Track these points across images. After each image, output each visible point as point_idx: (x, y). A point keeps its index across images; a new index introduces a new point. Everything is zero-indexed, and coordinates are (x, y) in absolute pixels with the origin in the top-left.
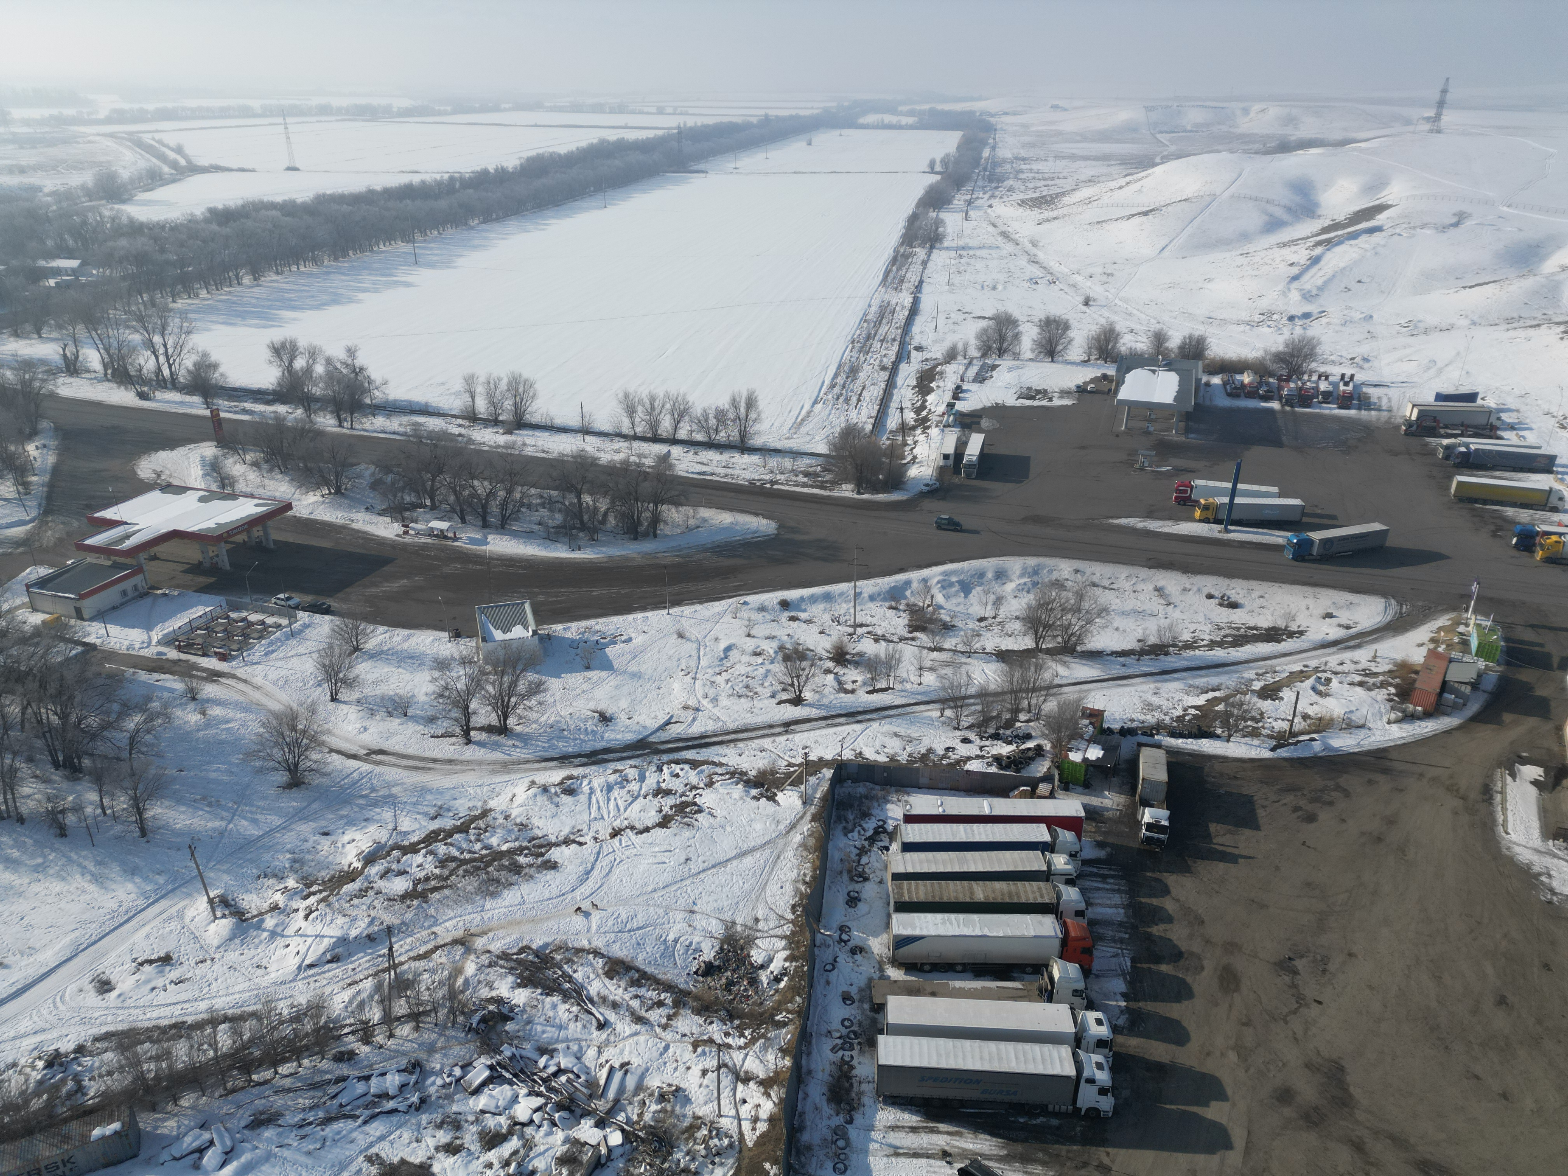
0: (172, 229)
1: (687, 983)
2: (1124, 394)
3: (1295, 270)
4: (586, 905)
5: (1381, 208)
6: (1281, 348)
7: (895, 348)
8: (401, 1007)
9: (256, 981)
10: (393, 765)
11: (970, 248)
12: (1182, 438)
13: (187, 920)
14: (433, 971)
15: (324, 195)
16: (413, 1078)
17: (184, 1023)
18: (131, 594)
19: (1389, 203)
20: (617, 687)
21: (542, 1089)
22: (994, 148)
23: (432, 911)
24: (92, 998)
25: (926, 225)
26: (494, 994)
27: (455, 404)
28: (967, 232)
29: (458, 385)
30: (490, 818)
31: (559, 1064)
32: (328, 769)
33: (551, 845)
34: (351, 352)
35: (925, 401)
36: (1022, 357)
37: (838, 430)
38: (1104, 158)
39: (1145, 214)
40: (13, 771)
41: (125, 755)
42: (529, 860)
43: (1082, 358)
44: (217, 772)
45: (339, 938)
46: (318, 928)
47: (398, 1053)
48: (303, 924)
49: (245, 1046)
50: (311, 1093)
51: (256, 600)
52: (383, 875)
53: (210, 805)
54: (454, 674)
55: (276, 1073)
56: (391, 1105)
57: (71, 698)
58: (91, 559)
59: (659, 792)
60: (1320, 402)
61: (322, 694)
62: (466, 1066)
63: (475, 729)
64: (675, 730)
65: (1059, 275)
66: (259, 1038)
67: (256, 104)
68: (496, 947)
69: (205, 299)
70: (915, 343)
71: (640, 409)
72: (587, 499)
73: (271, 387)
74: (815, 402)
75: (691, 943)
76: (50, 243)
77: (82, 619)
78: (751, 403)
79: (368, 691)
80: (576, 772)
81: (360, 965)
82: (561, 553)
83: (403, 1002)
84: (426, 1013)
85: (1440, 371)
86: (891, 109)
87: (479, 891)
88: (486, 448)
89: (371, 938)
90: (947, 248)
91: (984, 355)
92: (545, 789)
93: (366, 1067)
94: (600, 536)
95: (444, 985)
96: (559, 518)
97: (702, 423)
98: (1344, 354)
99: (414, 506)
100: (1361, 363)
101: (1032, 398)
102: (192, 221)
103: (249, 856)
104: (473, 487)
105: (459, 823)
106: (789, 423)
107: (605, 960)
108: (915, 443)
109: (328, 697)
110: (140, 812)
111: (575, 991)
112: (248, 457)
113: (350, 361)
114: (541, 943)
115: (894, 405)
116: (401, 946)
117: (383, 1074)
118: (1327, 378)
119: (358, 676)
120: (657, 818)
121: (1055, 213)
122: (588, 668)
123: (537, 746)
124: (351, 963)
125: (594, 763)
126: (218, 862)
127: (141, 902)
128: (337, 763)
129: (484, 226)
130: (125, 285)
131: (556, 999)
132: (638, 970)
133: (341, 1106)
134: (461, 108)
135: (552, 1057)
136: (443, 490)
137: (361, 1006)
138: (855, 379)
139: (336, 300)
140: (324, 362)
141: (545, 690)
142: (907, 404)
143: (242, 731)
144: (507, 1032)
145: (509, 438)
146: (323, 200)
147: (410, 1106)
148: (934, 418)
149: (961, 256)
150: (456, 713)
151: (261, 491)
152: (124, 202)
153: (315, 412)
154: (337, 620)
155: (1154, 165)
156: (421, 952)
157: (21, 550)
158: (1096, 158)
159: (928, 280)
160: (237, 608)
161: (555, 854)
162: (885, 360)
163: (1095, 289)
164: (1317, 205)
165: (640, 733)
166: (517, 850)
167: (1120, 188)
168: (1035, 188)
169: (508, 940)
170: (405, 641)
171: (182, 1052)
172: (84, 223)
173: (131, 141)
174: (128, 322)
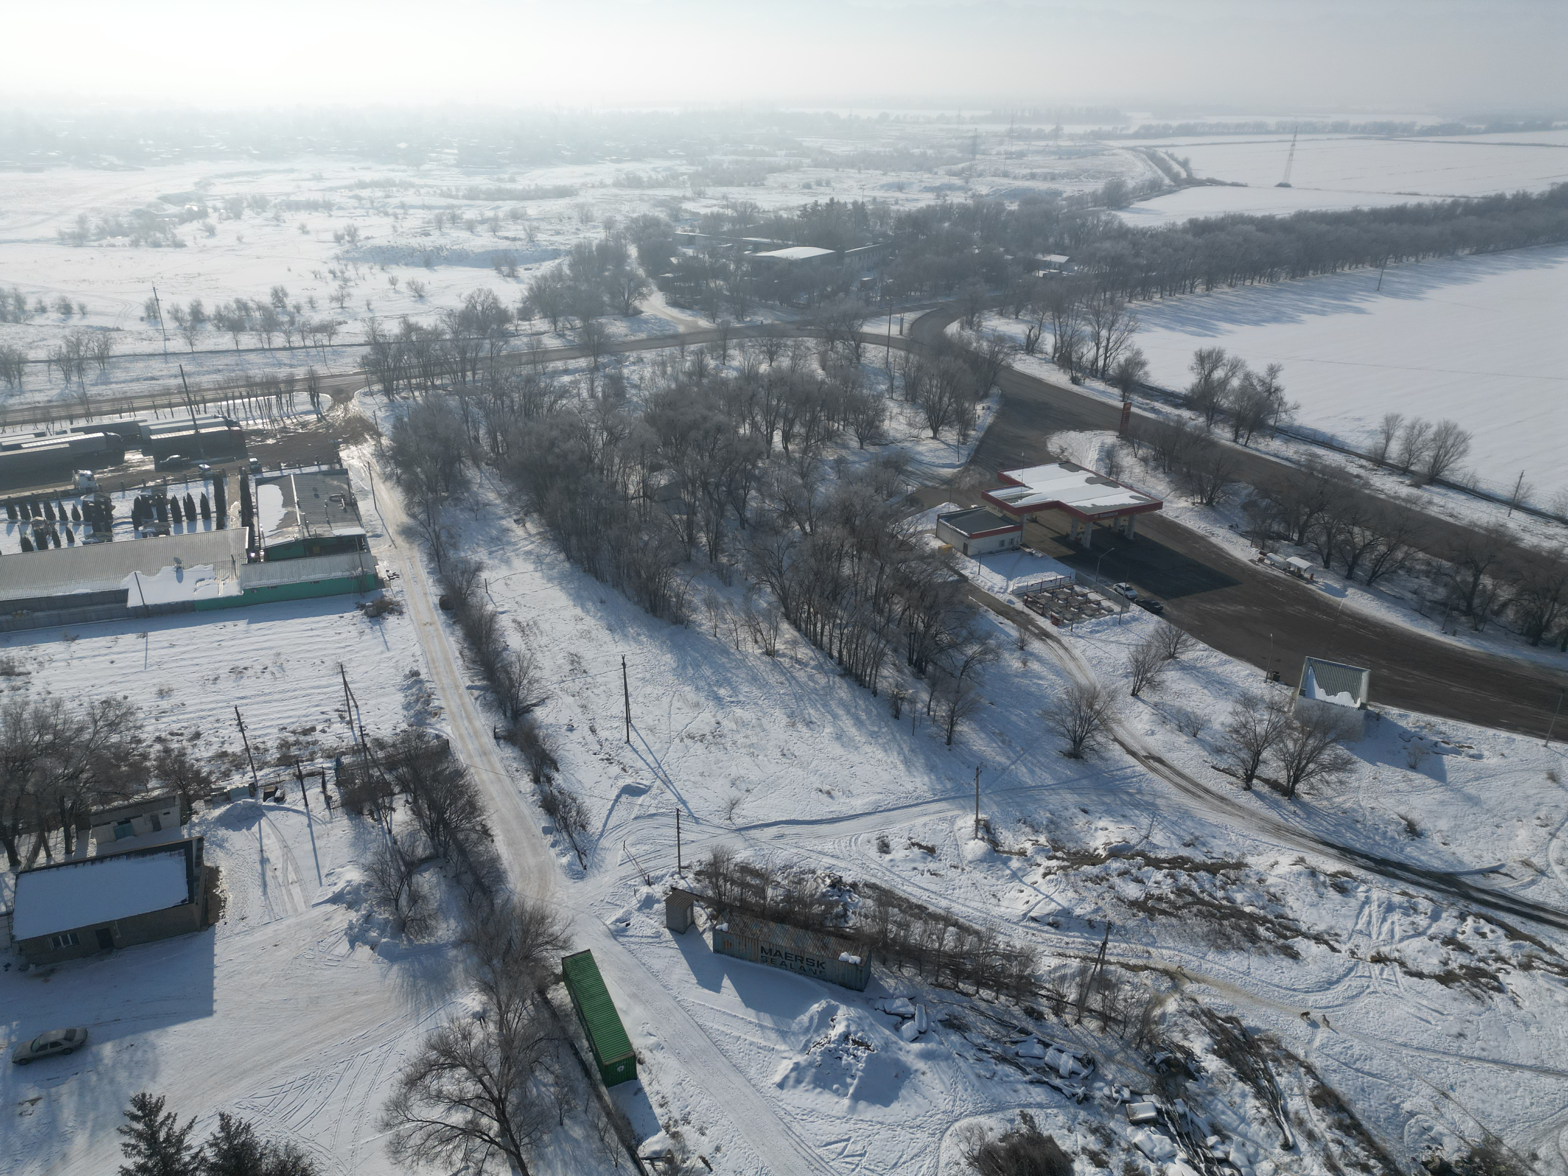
0: (1152, 236)
1: (1409, 1167)
4: (1316, 1015)
8: (1095, 1001)
9: (989, 906)
10: (1166, 778)
13: (956, 828)
14: (1135, 987)
15: (1306, 213)
16: (1084, 1072)
17: (926, 909)
18: (1007, 545)
20: (1442, 803)
21: (1202, 1166)
23: (1154, 931)
24: (873, 851)
26: (1186, 1044)
27: (1365, 443)
29: (1376, 423)
30: (1243, 873)
31: (1227, 1154)
32: (1107, 755)
33: (1298, 933)
34: (1273, 371)
40: (883, 654)
41: (958, 673)
42: (1270, 935)
44: (1017, 717)
45: (1064, 909)
46: (1050, 890)
47: (1077, 1040)
48: (1040, 880)
49: (962, 955)
50: (997, 1027)
51: (1101, 582)
52: (1122, 874)
53: (1003, 742)
54: (1257, 716)
55: (977, 992)
56: (1058, 1082)
57: (937, 613)
58: (989, 508)
59: (1450, 941)
61: (1126, 685)
62: (1136, 1094)
63: (1259, 778)
64: (1500, 883)
66: (975, 955)
67: (1271, 121)
68: (1205, 1001)
69: (1156, 303)
72: (1487, 581)
73: (1184, 392)
75: (1430, 1129)
76: (1051, 240)
77: (966, 554)
79: (1168, 699)
80: (1355, 872)
81: (1073, 942)
82: (1430, 631)
83: (1099, 997)
84: (1114, 1020)
87: (1205, 937)
88: (1382, 496)
89: (1091, 925)
92: (1313, 873)
93: (1048, 1035)
94: (1487, 628)
95: (1141, 1006)
96: (1441, 593)
99: (1279, 537)
102: (1172, 230)
103: (1018, 800)
104: (1351, 533)
105: (1209, 862)
107: (1317, 1083)
109: (1130, 690)
110: (952, 724)
111: (1272, 1093)
112: (1140, 452)
113: (1268, 380)
114: (1252, 1024)
116: (1115, 947)
117: (1061, 1051)
119: (1163, 682)
120: (1438, 970)
122: (1413, 767)
123: (1321, 825)
124: (1067, 936)
125: (1381, 873)
126: (993, 793)
127: (929, 796)
128: (1117, 753)
129: (1475, 258)
130: (1095, 282)
131: (1248, 1088)
132: (1352, 1117)
133: (1017, 1054)
134: (1498, 125)
135: (1223, 1143)
136: (1317, 529)
137: (1063, 978)
139: (1277, 318)
140: (1242, 376)
141: (1351, 771)
143: (1049, 691)
144: (1186, 1088)
145: (1414, 491)
146: (1303, 218)
147: (1074, 1095)
150: (1245, 755)
151: (1140, 486)
152: (1121, 208)
153: (1216, 423)
154: (1164, 624)
156: (1130, 963)
157: (944, 487)
160: (1082, 584)
161: (1300, 944)
165: (1452, 865)
166: (1261, 918)
169: (1218, 1001)
170: (1221, 665)
171: (917, 931)
172: (1083, 225)
173: (1147, 154)
174: (1087, 313)
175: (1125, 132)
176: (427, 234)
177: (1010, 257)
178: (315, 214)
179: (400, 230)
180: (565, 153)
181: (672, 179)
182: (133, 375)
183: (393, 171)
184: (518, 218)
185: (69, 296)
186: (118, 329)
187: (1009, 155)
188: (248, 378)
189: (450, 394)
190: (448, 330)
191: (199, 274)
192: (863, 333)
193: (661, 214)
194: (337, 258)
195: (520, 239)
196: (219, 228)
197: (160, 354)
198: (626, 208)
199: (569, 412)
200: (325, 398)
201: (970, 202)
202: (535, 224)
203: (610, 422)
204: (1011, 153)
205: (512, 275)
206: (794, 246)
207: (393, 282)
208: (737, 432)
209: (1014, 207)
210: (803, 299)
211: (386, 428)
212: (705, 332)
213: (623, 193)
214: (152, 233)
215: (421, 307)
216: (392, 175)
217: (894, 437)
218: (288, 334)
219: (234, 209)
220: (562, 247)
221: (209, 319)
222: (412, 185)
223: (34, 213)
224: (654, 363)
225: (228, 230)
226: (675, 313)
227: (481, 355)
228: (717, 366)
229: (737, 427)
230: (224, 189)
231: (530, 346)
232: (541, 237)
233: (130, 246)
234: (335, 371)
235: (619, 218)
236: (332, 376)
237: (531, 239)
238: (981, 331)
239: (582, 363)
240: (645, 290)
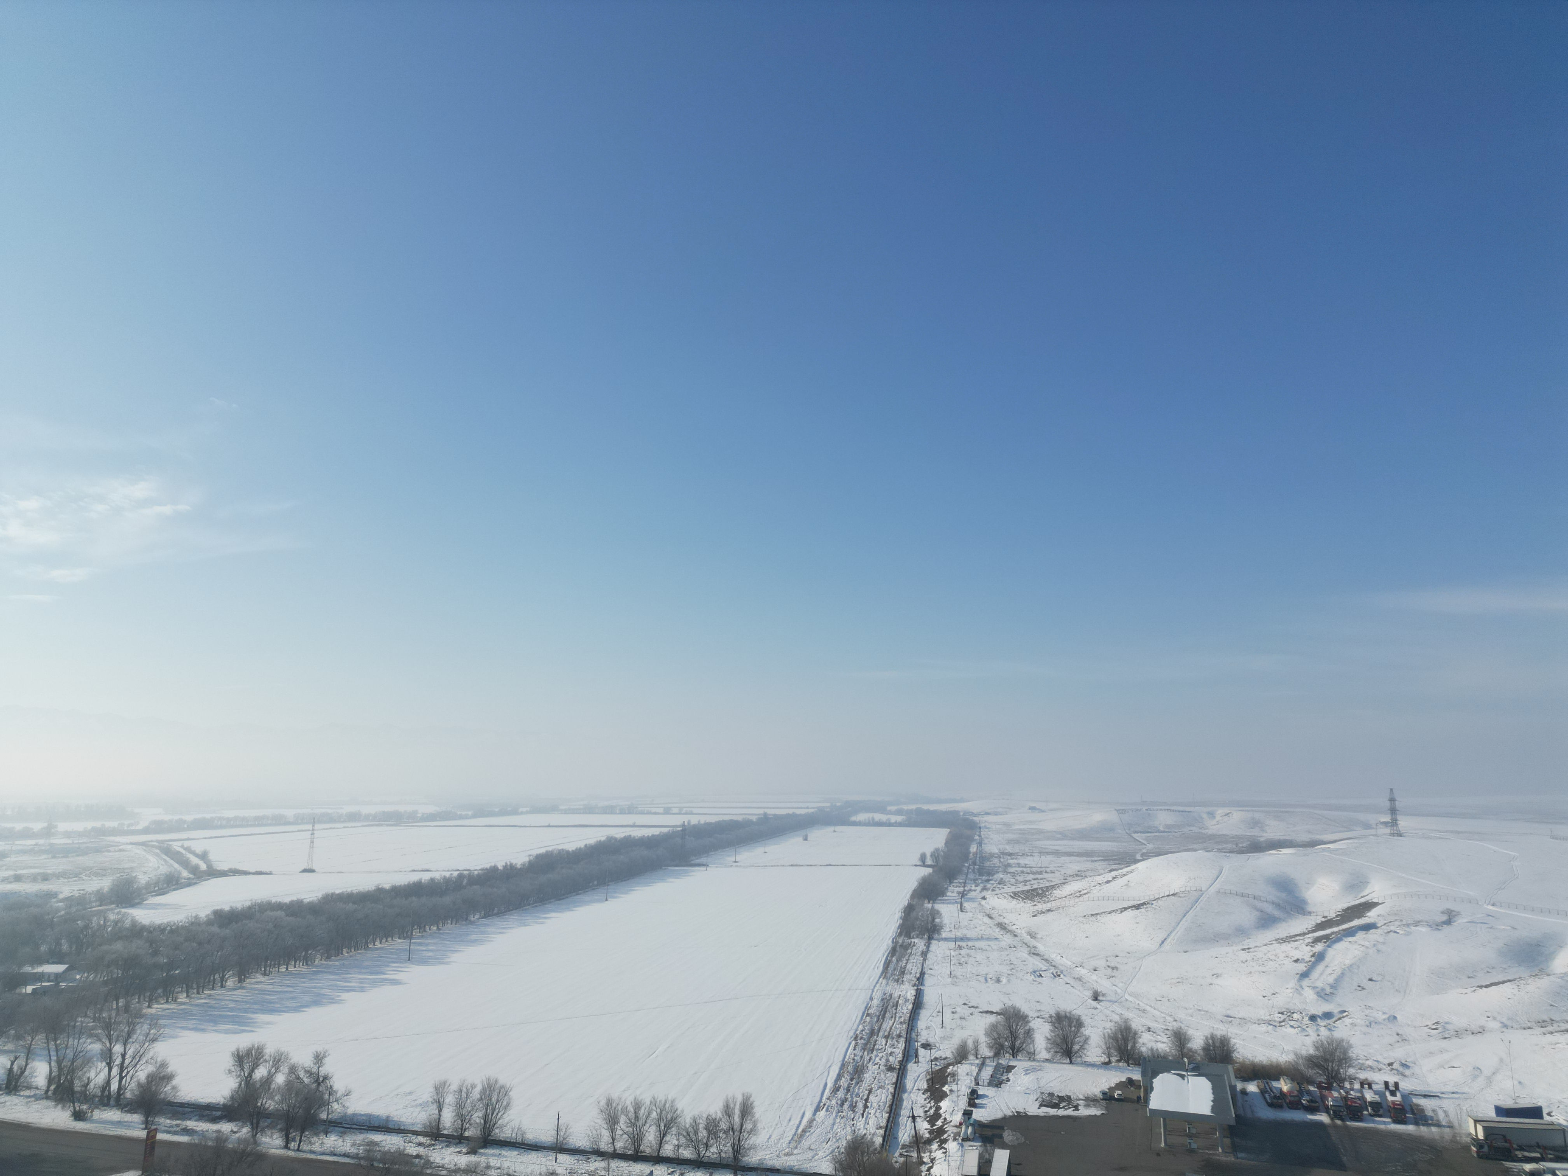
0: (172, 931)
2: (1156, 1102)
3: (1302, 967)
5: (1369, 906)
6: (1312, 1051)
7: (901, 1045)
11: (969, 939)
12: (1231, 1158)
15: (333, 894)
19: (1375, 901)
22: (980, 844)
25: (922, 916)
27: (419, 1118)
28: (964, 923)
29: (427, 1094)
34: (319, 1058)
35: (938, 1108)
36: (1037, 1057)
37: (844, 1143)
38: (1087, 854)
39: (1138, 907)
43: (1102, 1060)
60: (1370, 1115)
65: (1062, 968)
67: (290, 813)
69: (182, 1004)
70: (922, 1039)
71: (623, 1119)
73: (222, 1101)
74: (818, 1109)
76: (44, 948)
78: (746, 1110)
85: (1489, 1080)
86: (882, 809)
90: (946, 939)
91: (997, 1055)
97: (690, 1136)
98: (1380, 1058)
100: (1401, 1069)
101: (1056, 1106)
102: (195, 922)
106: (789, 1135)
108: (933, 1160)
113: (314, 1070)
115: (905, 1112)
118: (1370, 1087)
121: (1048, 906)
130: (104, 990)
138: (860, 1081)
139: (317, 1001)
140: (286, 1070)
142: (919, 1112)
145: (472, 1158)
146: (330, 899)
148: (951, 1130)
149: (960, 947)
152: (133, 906)
153: (262, 1131)
155: (1136, 861)
158: (1080, 855)
159: (930, 972)
162: (891, 1059)
163: (1104, 985)
164: (1304, 902)
167: (1108, 882)
168: (1025, 881)
172: (86, 927)
173: (160, 848)
174: (93, 1030)
175: (133, 828)
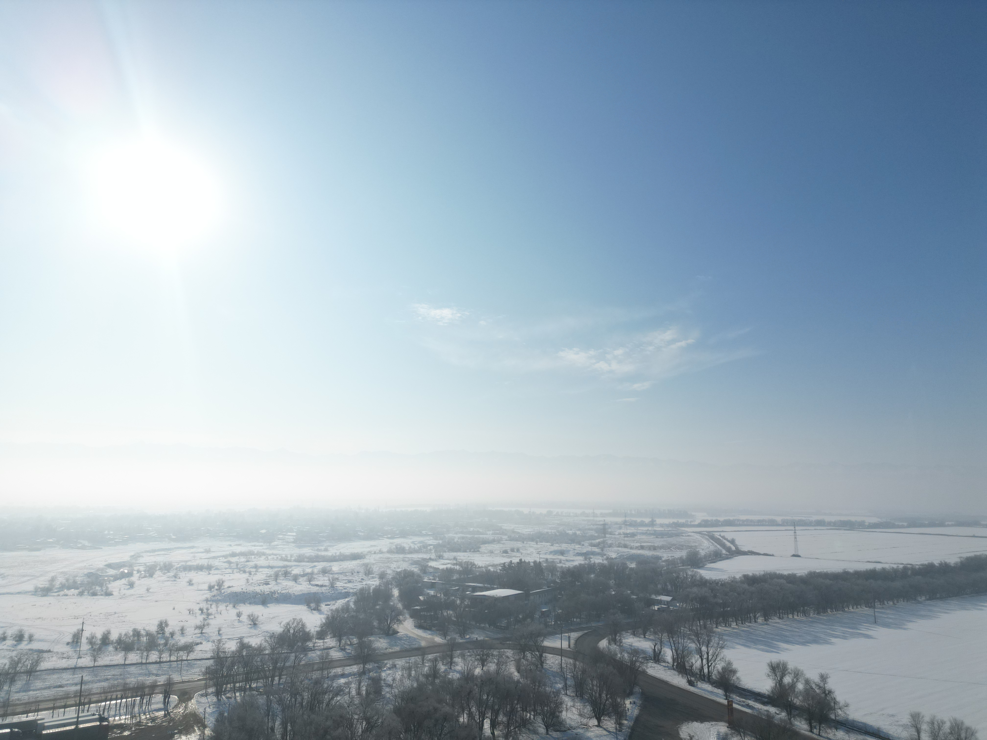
0: (722, 585)
15: (815, 573)
29: (906, 719)
34: (824, 678)
67: (778, 519)
69: (734, 628)
73: (767, 693)
76: (659, 586)
102: (734, 581)
113: (822, 685)
130: (692, 614)
134: (914, 523)
139: (816, 641)
140: (803, 682)
152: (699, 568)
153: (794, 717)
172: (678, 577)
173: (708, 536)
174: (690, 635)
175: (693, 523)
176: (267, 584)
177: (635, 597)
178: (200, 573)
179: (251, 581)
180: (360, 534)
181: (424, 548)
182: (47, 684)
183: (255, 546)
184: (326, 573)
185: (25, 629)
186: (49, 651)
187: (626, 535)
188: (126, 684)
189: (261, 694)
190: (268, 647)
191: (115, 613)
192: (544, 647)
193: (415, 569)
194: (207, 600)
195: (325, 586)
196: (137, 583)
197: (71, 668)
198: (393, 566)
199: (341, 707)
200: (174, 698)
201: (605, 562)
202: (336, 576)
203: (369, 714)
204: (627, 534)
205: (317, 609)
206: (497, 588)
207: (239, 615)
208: (458, 721)
209: (633, 565)
210: (504, 623)
211: (210, 721)
212: (439, 645)
213: (393, 556)
214: (94, 587)
215: (254, 632)
216: (253, 548)
217: (570, 725)
218: (161, 652)
219: (150, 572)
220: (351, 591)
221: (112, 643)
222: (264, 554)
223: (24, 576)
224: (403, 668)
225: (142, 584)
226: (420, 633)
227: (287, 664)
228: (446, 670)
229: (458, 716)
230: (149, 559)
231: (321, 657)
232: (339, 584)
233: (77, 595)
234: (185, 678)
235: (389, 572)
236: (183, 682)
237: (332, 586)
238: (622, 646)
239: (355, 669)
240: (401, 617)
